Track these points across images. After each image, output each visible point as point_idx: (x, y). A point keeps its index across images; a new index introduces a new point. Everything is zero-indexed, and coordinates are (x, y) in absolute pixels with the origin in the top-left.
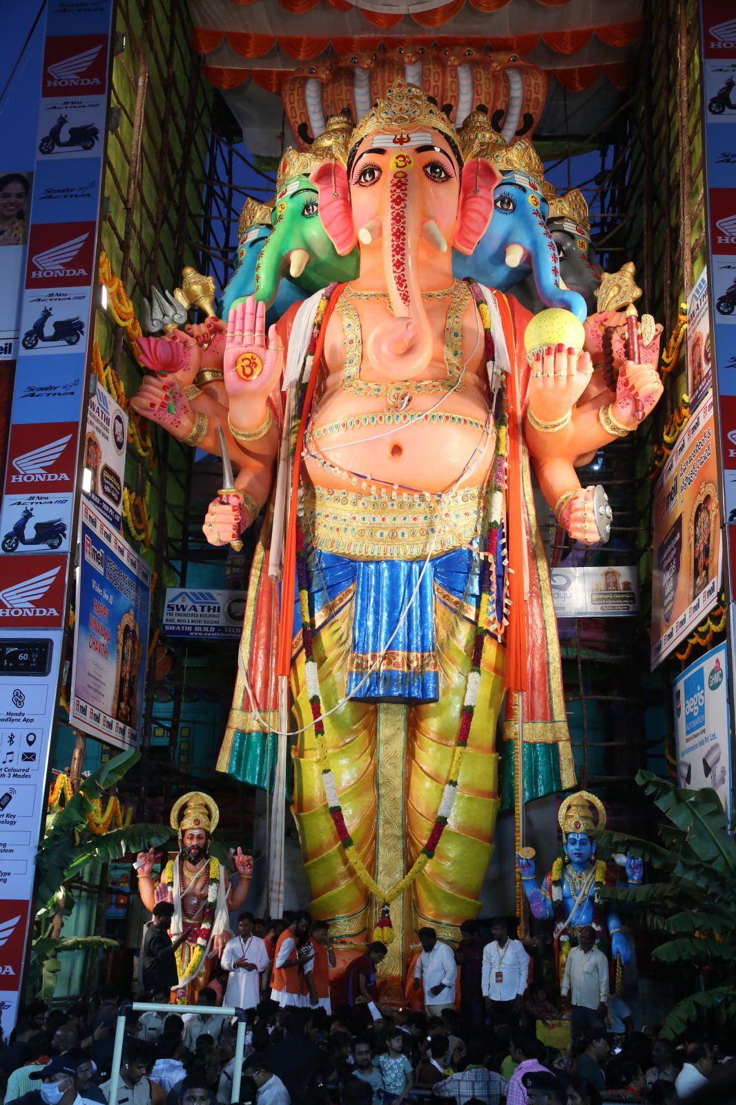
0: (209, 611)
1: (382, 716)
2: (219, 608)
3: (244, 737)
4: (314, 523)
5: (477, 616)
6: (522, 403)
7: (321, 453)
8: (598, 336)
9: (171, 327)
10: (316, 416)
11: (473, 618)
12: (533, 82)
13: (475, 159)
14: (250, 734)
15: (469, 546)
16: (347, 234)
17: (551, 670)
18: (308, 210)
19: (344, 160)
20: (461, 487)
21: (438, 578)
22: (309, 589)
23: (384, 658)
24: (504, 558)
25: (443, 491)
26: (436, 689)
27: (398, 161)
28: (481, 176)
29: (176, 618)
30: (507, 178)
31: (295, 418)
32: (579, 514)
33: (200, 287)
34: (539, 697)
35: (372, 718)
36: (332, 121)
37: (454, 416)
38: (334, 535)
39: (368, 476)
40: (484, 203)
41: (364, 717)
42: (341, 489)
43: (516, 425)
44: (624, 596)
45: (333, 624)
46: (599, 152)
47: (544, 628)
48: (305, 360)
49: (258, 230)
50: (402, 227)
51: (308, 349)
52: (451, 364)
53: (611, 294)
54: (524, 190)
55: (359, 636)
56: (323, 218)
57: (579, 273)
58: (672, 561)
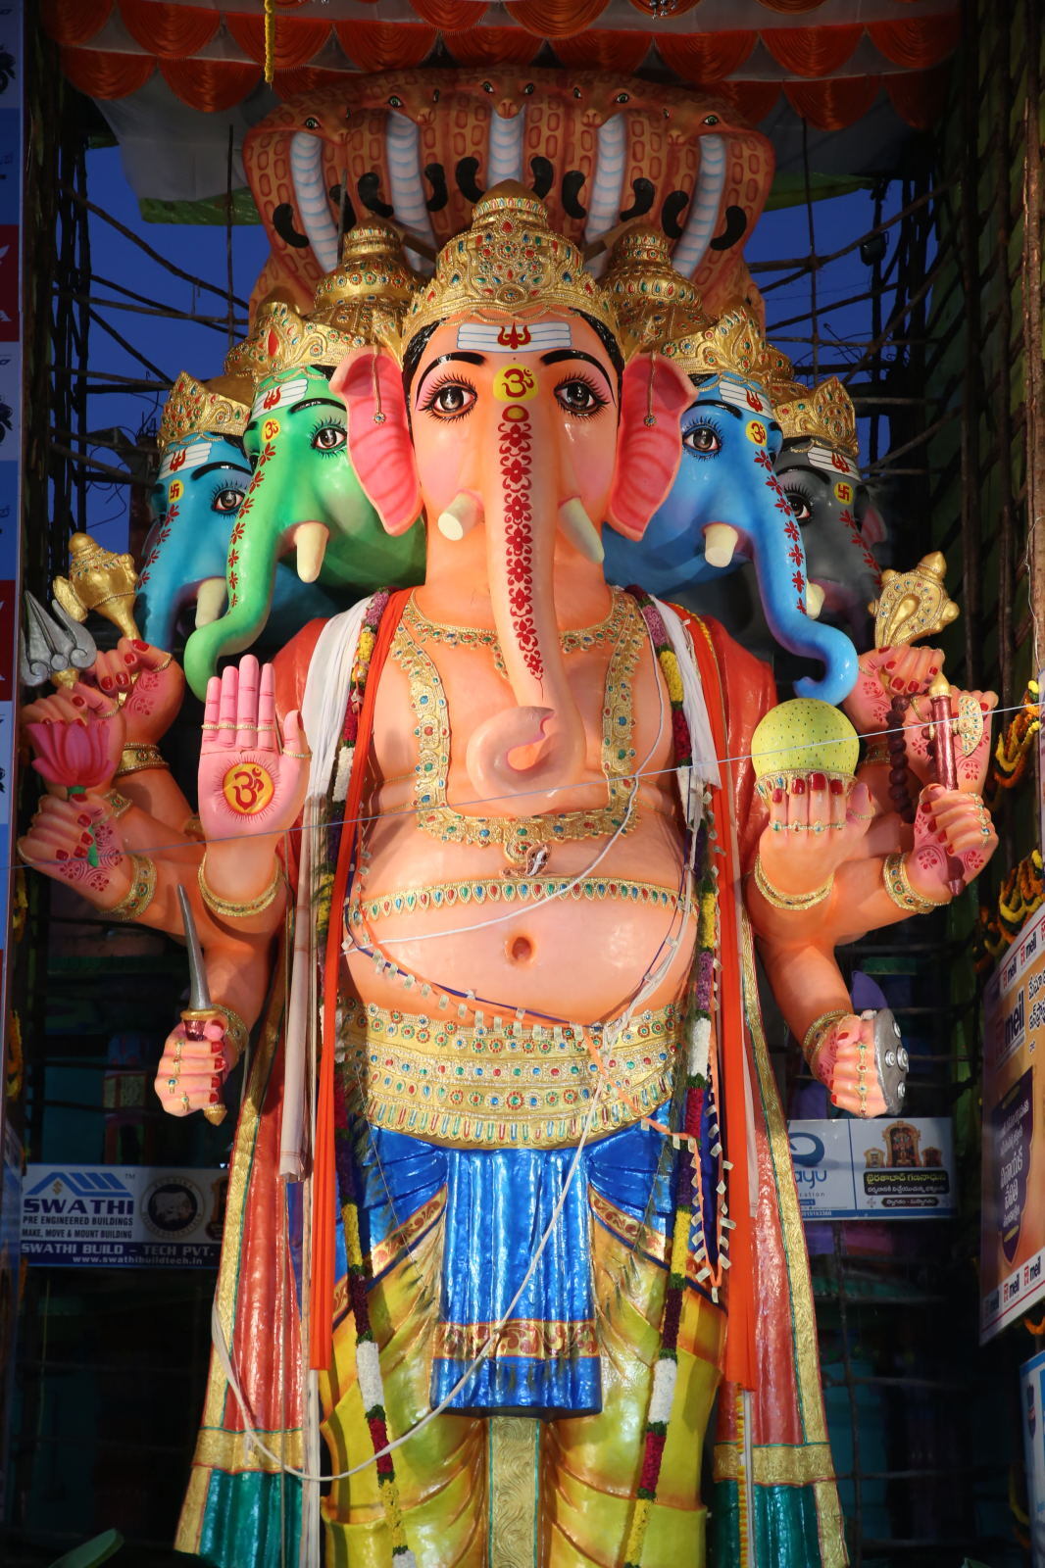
0: (110, 1211)
1: (496, 1441)
2: (131, 1204)
3: (228, 1483)
4: (365, 1073)
5: (669, 1253)
6: (741, 838)
7: (380, 947)
8: (878, 694)
9: (67, 677)
10: (366, 873)
11: (661, 1256)
12: (746, 152)
13: (645, 356)
14: (238, 1475)
15: (650, 1121)
16: (402, 492)
17: (799, 1346)
18: (325, 440)
19: (397, 349)
20: (637, 1013)
21: (597, 1180)
22: (359, 1200)
23: (504, 1334)
24: (712, 1143)
25: (603, 1020)
26: (596, 1392)
27: (508, 381)
28: (655, 388)
29: (44, 1228)
30: (705, 390)
31: (323, 869)
32: (849, 1067)
33: (108, 577)
34: (777, 1399)
35: (476, 1444)
36: (356, 235)
37: (626, 884)
38: (406, 1101)
39: (470, 993)
40: (665, 443)
41: (460, 1445)
42: (416, 1013)
43: (731, 886)
44: (926, 1178)
45: (406, 1268)
46: (871, 192)
47: (785, 1267)
48: (337, 755)
49: (209, 445)
50: (525, 526)
51: (343, 732)
52: (613, 775)
53: (902, 613)
54: (736, 412)
55: (455, 1293)
56: (356, 461)
57: (838, 555)
58: (1016, 1148)
